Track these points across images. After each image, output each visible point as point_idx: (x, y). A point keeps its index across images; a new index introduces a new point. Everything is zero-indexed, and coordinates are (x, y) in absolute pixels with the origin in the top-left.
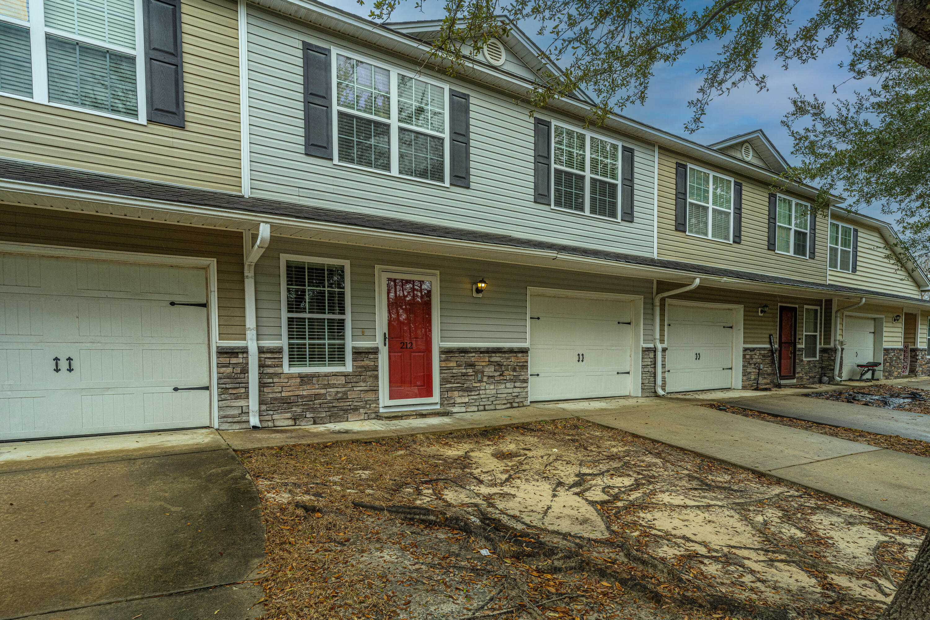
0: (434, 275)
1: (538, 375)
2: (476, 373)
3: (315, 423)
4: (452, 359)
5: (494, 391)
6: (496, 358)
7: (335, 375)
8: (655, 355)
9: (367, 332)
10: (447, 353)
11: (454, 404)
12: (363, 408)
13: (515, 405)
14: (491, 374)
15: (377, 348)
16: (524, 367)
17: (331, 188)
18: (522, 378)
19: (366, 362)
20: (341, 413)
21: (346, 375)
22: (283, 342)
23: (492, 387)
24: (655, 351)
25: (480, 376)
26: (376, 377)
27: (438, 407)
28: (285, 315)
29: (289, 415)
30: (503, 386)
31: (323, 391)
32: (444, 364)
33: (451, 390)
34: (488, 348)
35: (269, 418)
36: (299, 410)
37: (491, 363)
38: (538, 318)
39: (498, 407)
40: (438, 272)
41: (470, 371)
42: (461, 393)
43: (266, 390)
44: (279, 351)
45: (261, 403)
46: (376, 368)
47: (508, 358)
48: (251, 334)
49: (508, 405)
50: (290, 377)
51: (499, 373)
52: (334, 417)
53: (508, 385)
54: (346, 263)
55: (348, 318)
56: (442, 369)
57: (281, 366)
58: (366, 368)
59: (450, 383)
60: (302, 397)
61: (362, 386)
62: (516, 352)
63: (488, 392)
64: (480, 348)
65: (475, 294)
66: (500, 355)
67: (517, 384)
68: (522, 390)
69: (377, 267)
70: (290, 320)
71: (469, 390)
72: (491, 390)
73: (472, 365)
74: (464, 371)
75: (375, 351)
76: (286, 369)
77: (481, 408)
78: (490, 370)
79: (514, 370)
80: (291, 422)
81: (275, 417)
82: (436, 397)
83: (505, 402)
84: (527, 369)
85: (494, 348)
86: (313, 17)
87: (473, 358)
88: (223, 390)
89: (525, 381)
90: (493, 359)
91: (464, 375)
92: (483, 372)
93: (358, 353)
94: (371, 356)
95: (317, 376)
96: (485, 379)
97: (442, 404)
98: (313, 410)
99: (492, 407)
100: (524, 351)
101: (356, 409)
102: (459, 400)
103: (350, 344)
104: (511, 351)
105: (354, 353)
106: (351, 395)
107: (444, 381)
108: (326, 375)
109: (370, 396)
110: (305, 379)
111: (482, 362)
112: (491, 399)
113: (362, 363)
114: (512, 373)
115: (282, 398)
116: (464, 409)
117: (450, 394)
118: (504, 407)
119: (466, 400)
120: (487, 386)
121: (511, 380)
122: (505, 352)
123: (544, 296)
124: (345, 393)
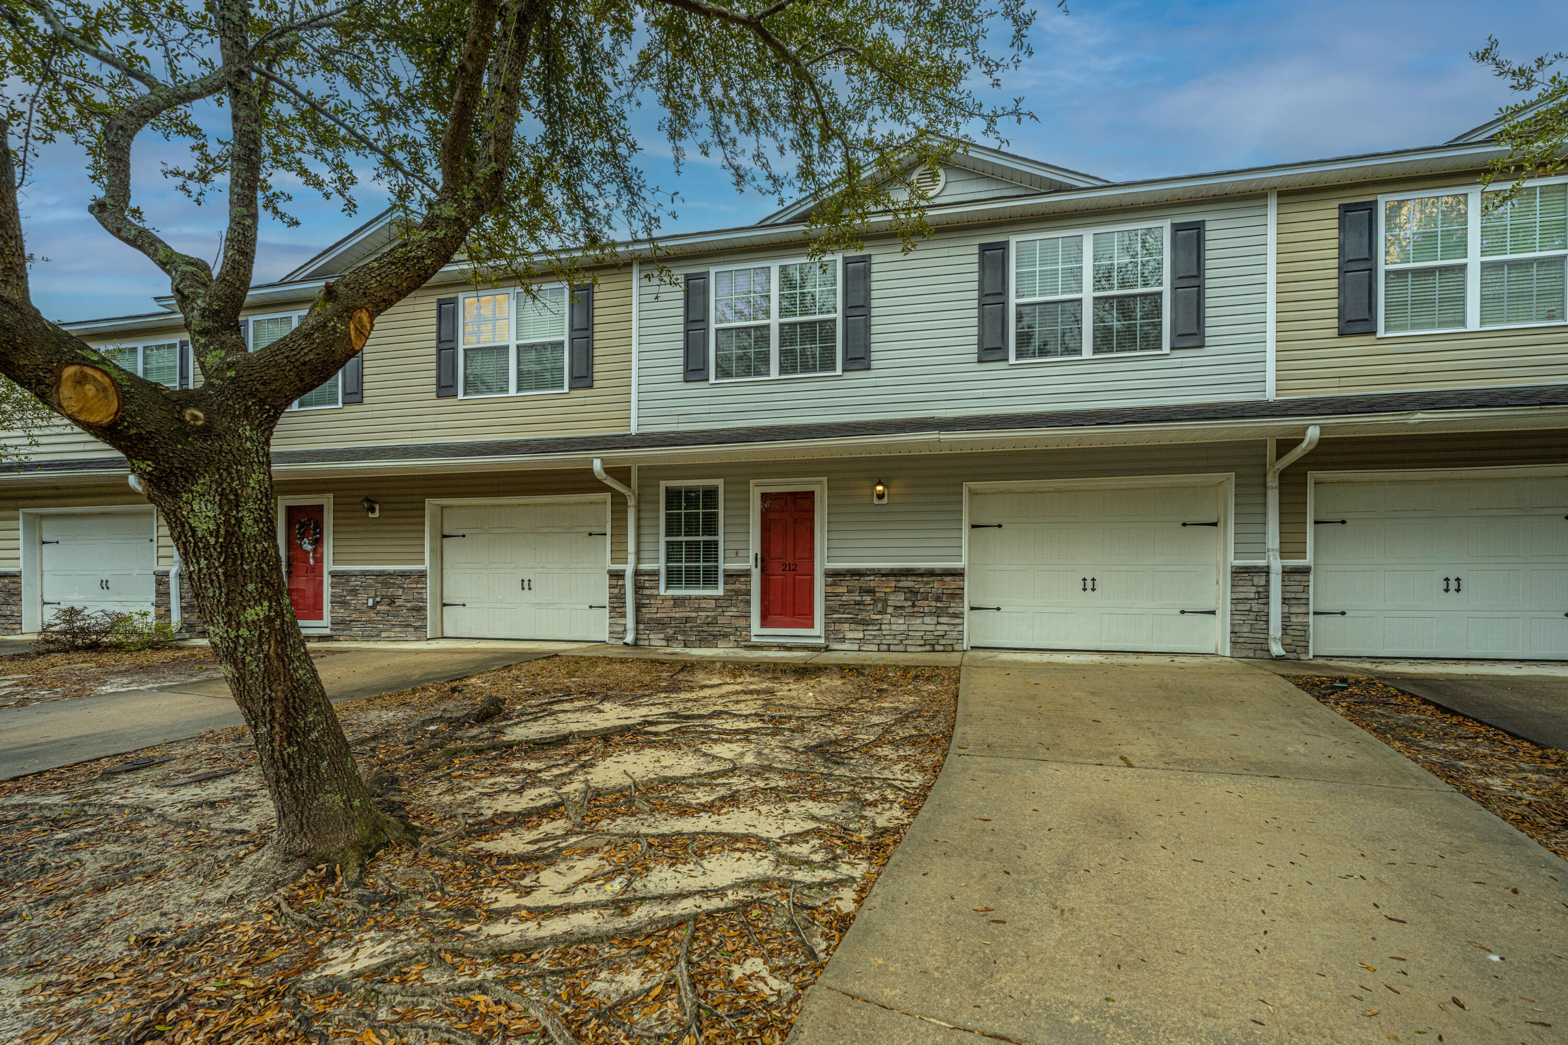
0: (819, 483)
1: (998, 609)
2: (875, 601)
3: (685, 646)
4: (843, 583)
5: (904, 627)
6: (907, 583)
7: (705, 598)
8: (1268, 581)
9: (741, 553)
10: (834, 575)
11: (843, 640)
12: (734, 635)
13: (937, 648)
14: (899, 604)
15: (749, 570)
16: (957, 595)
17: (706, 409)
18: (951, 611)
19: (737, 586)
20: (711, 638)
21: (716, 599)
22: (661, 565)
23: (901, 621)
24: (1268, 573)
25: (880, 605)
26: (748, 603)
27: (822, 641)
28: (663, 539)
29: (662, 636)
30: (919, 621)
31: (694, 614)
32: (830, 589)
33: (840, 621)
34: (892, 570)
35: (645, 637)
36: (670, 631)
37: (897, 589)
38: (1000, 526)
39: (909, 649)
40: (825, 479)
41: (867, 599)
42: (853, 626)
43: (644, 610)
44: (655, 573)
45: (637, 622)
46: (748, 593)
47: (927, 583)
48: (632, 558)
49: (928, 648)
50: (664, 599)
51: (910, 603)
52: (703, 642)
53: (928, 620)
54: (719, 482)
55: (720, 538)
56: (827, 595)
57: (658, 588)
58: (737, 592)
59: (838, 612)
60: (675, 618)
61: (733, 611)
62: (940, 575)
63: (894, 627)
64: (879, 570)
65: (876, 501)
66: (914, 578)
67: (942, 620)
68: (951, 628)
69: (752, 482)
70: (668, 543)
71: (865, 623)
72: (899, 624)
73: (871, 591)
74: (858, 598)
75: (747, 574)
76: (662, 591)
77: (885, 647)
78: (898, 599)
79: (938, 599)
80: (664, 643)
81: (651, 636)
82: (818, 628)
83: (922, 642)
84: (962, 598)
85: (901, 570)
86: (689, 249)
87: (871, 581)
88: (613, 609)
89: (959, 615)
90: (900, 585)
91: (858, 603)
92: (886, 601)
93: (730, 576)
94: (743, 579)
95: (690, 598)
96: (890, 610)
97: (826, 638)
98: (684, 633)
99: (901, 648)
100: (958, 574)
101: (725, 636)
102: (850, 635)
103: (724, 565)
104: (931, 573)
105: (726, 576)
106: (721, 620)
107: (829, 611)
108: (698, 598)
109: (741, 622)
110: (678, 602)
111: (885, 587)
112: (899, 638)
113: (733, 587)
114: (934, 604)
115: (657, 619)
116: (856, 647)
117: (837, 627)
118: (920, 649)
119: (861, 635)
120: (893, 620)
121: (931, 614)
122: (921, 575)
123: (1011, 492)
124: (715, 618)
